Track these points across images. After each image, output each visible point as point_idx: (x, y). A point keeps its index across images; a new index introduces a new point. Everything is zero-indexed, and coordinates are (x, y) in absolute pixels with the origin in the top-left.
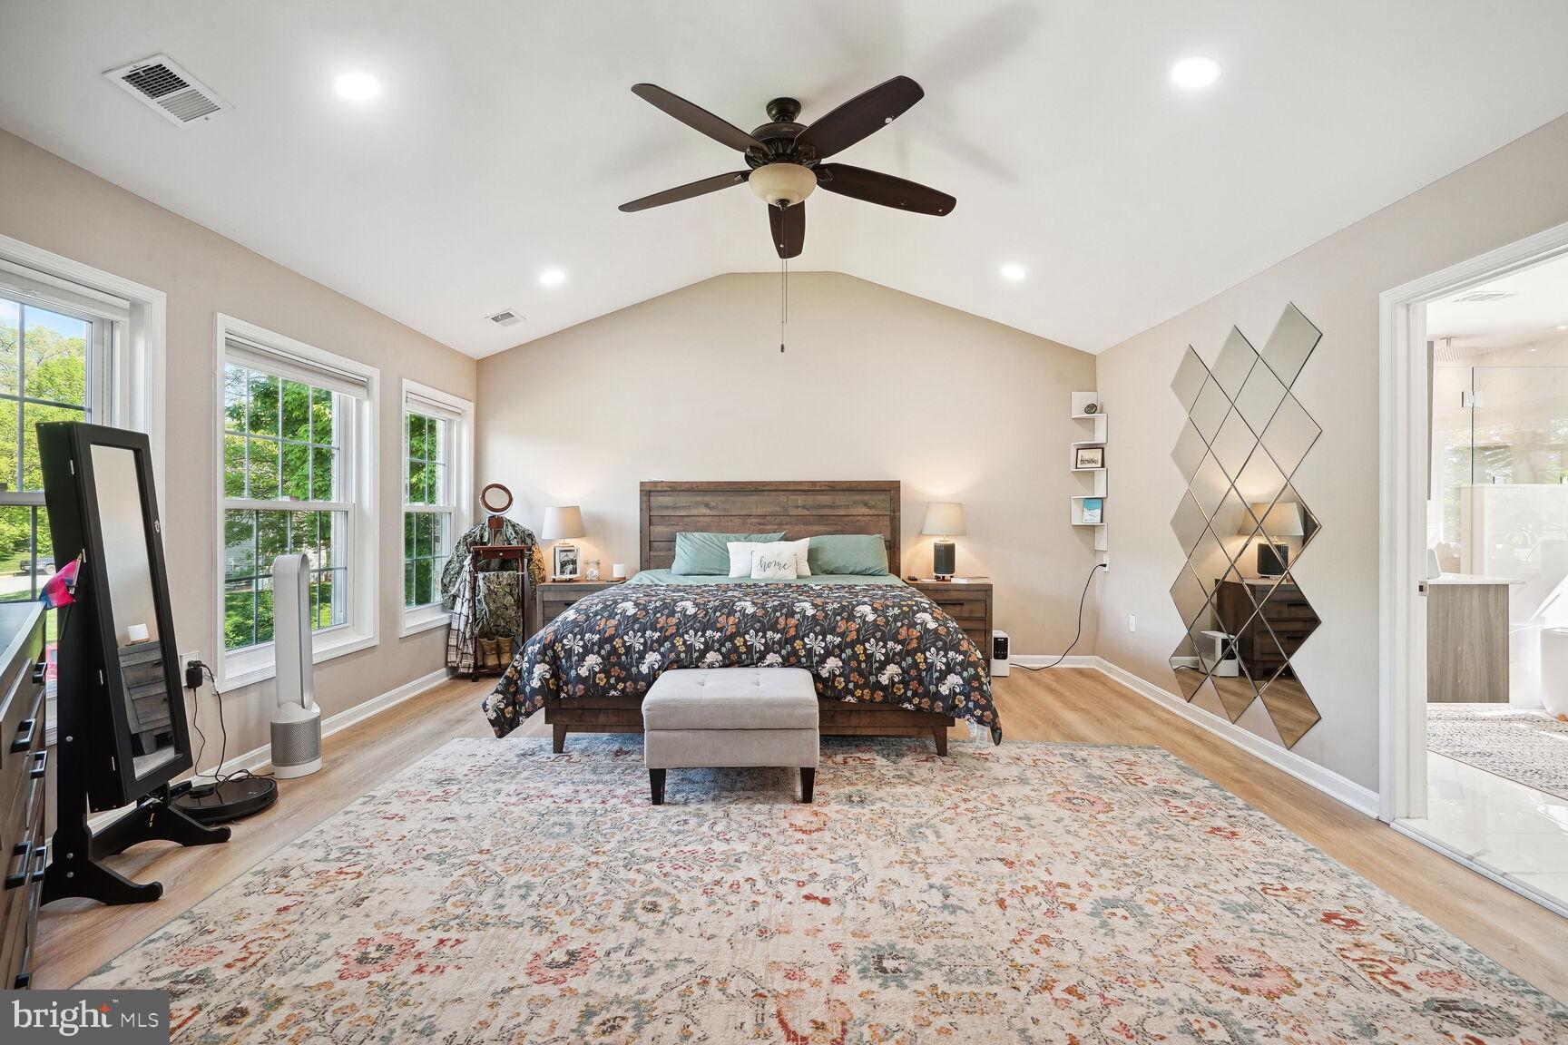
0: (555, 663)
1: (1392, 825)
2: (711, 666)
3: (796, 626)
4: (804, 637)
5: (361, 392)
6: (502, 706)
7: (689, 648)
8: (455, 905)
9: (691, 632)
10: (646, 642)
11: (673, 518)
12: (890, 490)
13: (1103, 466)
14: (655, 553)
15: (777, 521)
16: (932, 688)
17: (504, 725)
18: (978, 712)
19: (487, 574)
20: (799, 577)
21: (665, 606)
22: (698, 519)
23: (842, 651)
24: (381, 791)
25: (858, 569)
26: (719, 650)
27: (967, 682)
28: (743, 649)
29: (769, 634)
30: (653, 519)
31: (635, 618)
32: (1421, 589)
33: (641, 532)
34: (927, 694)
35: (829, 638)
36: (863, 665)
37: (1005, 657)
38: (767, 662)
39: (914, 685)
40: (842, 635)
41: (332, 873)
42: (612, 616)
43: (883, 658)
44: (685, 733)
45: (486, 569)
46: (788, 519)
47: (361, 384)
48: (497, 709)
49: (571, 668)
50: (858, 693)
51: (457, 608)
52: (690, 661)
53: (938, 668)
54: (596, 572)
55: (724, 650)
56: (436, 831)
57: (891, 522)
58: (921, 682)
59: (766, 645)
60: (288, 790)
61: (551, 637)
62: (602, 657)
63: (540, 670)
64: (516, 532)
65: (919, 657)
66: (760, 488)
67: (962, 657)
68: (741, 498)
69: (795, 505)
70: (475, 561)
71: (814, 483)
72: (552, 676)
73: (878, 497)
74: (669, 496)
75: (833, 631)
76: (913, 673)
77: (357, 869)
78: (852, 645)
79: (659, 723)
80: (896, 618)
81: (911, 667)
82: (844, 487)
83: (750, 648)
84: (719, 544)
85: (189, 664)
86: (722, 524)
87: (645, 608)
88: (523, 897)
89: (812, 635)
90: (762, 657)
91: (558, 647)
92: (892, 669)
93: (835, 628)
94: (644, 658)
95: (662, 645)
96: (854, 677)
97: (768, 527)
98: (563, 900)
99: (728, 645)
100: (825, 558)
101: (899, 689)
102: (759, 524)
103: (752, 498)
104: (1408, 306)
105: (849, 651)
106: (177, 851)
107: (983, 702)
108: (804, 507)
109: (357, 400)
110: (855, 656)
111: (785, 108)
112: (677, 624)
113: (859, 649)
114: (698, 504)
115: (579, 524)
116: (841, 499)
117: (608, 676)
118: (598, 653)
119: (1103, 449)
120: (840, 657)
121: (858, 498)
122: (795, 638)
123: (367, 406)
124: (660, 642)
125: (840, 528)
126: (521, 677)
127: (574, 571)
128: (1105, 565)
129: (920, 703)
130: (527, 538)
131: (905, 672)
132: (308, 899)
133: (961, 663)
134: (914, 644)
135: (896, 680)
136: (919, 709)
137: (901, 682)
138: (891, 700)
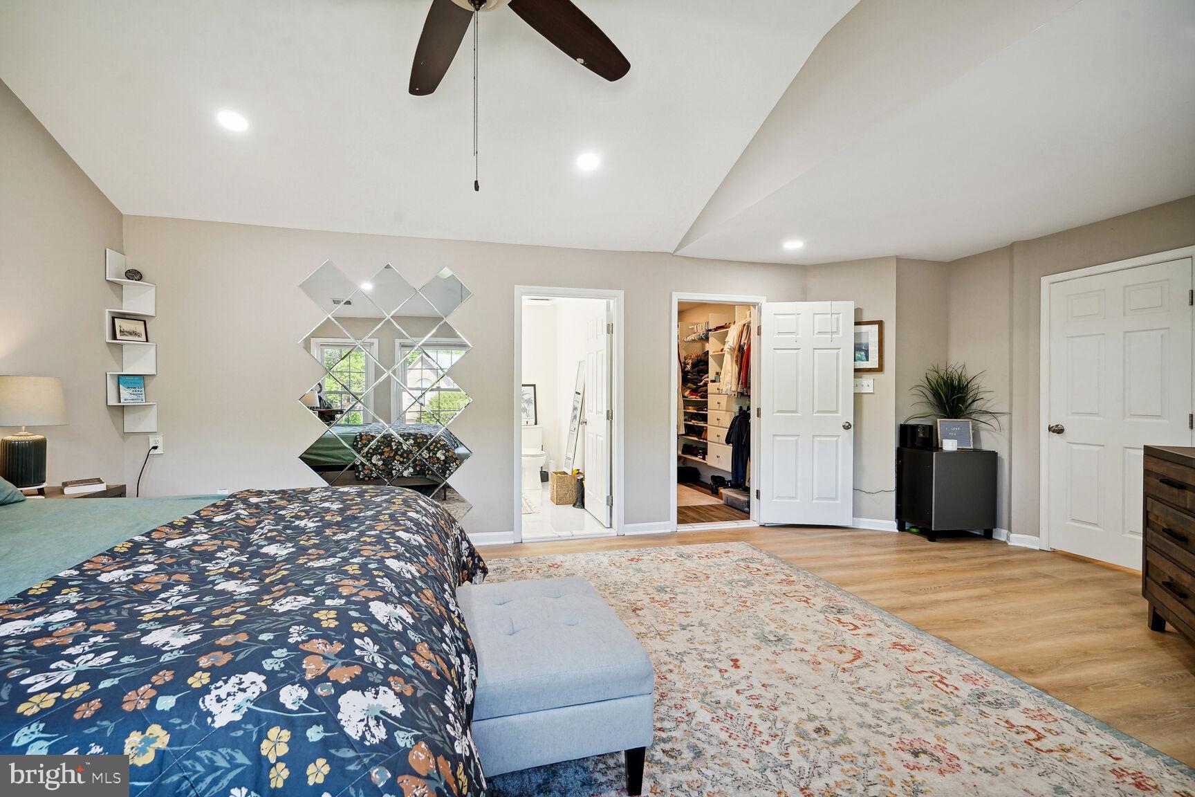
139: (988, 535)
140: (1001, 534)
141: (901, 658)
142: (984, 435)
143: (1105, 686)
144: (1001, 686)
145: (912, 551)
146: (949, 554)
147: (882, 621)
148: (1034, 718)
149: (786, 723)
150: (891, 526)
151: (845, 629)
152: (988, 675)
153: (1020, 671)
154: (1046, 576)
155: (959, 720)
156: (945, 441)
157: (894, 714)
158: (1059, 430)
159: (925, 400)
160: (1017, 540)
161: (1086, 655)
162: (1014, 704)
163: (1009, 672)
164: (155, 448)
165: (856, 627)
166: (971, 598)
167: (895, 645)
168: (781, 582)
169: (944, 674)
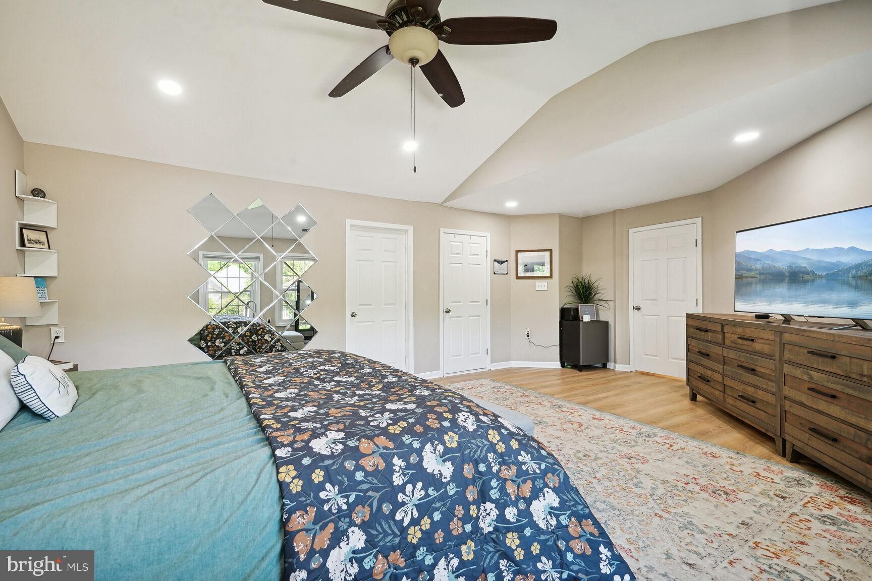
98: (622, 474)
139: (604, 366)
140: (610, 365)
141: (600, 423)
142: (601, 313)
143: (685, 424)
144: (646, 429)
145: (574, 376)
146: (591, 376)
147: (581, 409)
148: (665, 439)
149: (570, 455)
150: (558, 365)
151: (568, 414)
152: (640, 426)
153: (651, 422)
154: (640, 383)
155: (638, 444)
156: (584, 316)
157: (611, 445)
158: (638, 309)
159: (571, 293)
160: (619, 367)
161: (672, 414)
162: (655, 435)
163: (647, 423)
164: (57, 337)
165: (572, 413)
166: (614, 395)
167: (594, 418)
168: (522, 396)
169: (622, 428)
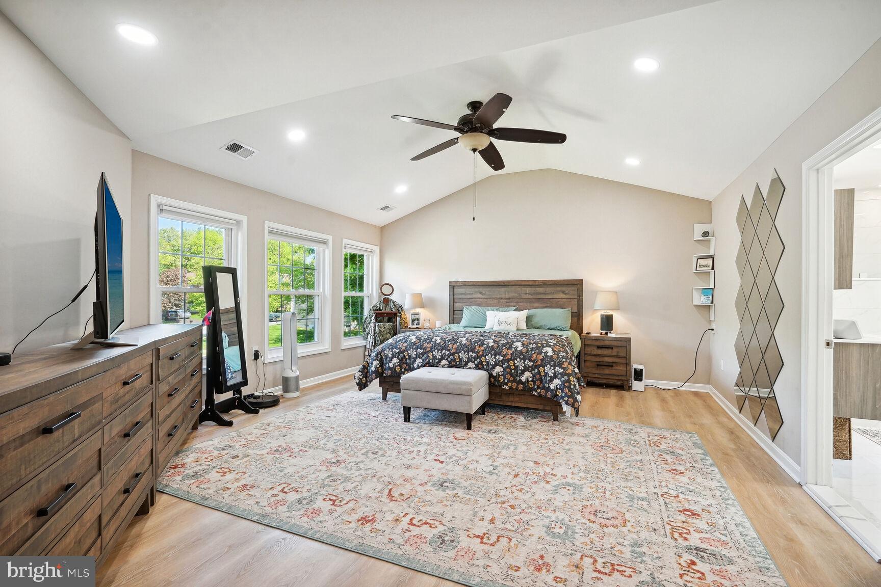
0: (381, 361)
1: (804, 487)
2: (443, 366)
3: (483, 351)
4: (486, 356)
5: (324, 246)
6: (361, 377)
7: (434, 358)
8: (312, 441)
9: (436, 351)
10: (417, 354)
11: (465, 299)
12: (577, 284)
13: (713, 268)
14: (455, 316)
15: (515, 301)
16: (546, 385)
17: (362, 386)
18: (566, 399)
19: (379, 324)
20: (518, 330)
21: (428, 339)
22: (476, 300)
23: (503, 364)
24: (312, 405)
25: (552, 327)
26: (447, 360)
27: (563, 383)
28: (458, 360)
29: (470, 353)
30: (456, 300)
31: (415, 343)
32: (828, 344)
33: (450, 306)
34: (544, 388)
35: (498, 357)
36: (513, 371)
37: (641, 380)
38: (468, 367)
39: (538, 383)
40: (504, 356)
41: (282, 427)
42: (405, 342)
43: (523, 368)
44: (416, 392)
45: (380, 322)
46: (522, 300)
47: (324, 242)
48: (359, 379)
49: (387, 363)
50: (510, 384)
51: (369, 339)
52: (433, 363)
53: (550, 375)
54: (428, 325)
55: (449, 359)
56: (321, 420)
57: (578, 302)
58: (541, 381)
59: (468, 358)
60: (283, 402)
61: (380, 350)
62: (399, 360)
63: (376, 363)
64: (395, 305)
65: (541, 369)
66: (508, 284)
67: (562, 370)
68: (498, 289)
69: (525, 292)
70: (376, 317)
71: (535, 281)
72: (380, 366)
73: (570, 288)
74: (462, 288)
75: (499, 354)
76: (538, 377)
77: (290, 427)
78: (508, 361)
79: (406, 387)
80: (532, 349)
81: (536, 374)
82: (551, 283)
83: (461, 359)
84: (482, 312)
85: (255, 351)
86: (488, 302)
87: (420, 340)
88: (335, 443)
89: (490, 355)
90: (466, 364)
91: (382, 354)
92: (527, 374)
93: (501, 352)
94: (416, 361)
95: (423, 356)
96: (508, 376)
97: (511, 304)
98: (347, 446)
99: (451, 357)
100: (536, 321)
101: (531, 385)
102: (507, 302)
103: (503, 289)
104: (818, 170)
105: (506, 364)
106: (244, 414)
107: (569, 394)
108: (529, 294)
109: (323, 250)
110: (509, 366)
111: (475, 105)
112: (431, 347)
113: (511, 363)
114: (476, 292)
115: (421, 302)
116: (549, 289)
117: (401, 368)
118: (398, 358)
119: (713, 258)
120: (502, 366)
121: (559, 289)
122: (482, 356)
123: (327, 250)
124: (423, 354)
125: (549, 305)
126: (369, 366)
127: (418, 324)
128: (713, 330)
129: (540, 392)
130: (400, 308)
131: (534, 376)
132: (271, 432)
133: (561, 374)
134: (539, 363)
135: (530, 380)
136: (540, 395)
137: (532, 381)
138: (527, 390)
169: (333, 508)
